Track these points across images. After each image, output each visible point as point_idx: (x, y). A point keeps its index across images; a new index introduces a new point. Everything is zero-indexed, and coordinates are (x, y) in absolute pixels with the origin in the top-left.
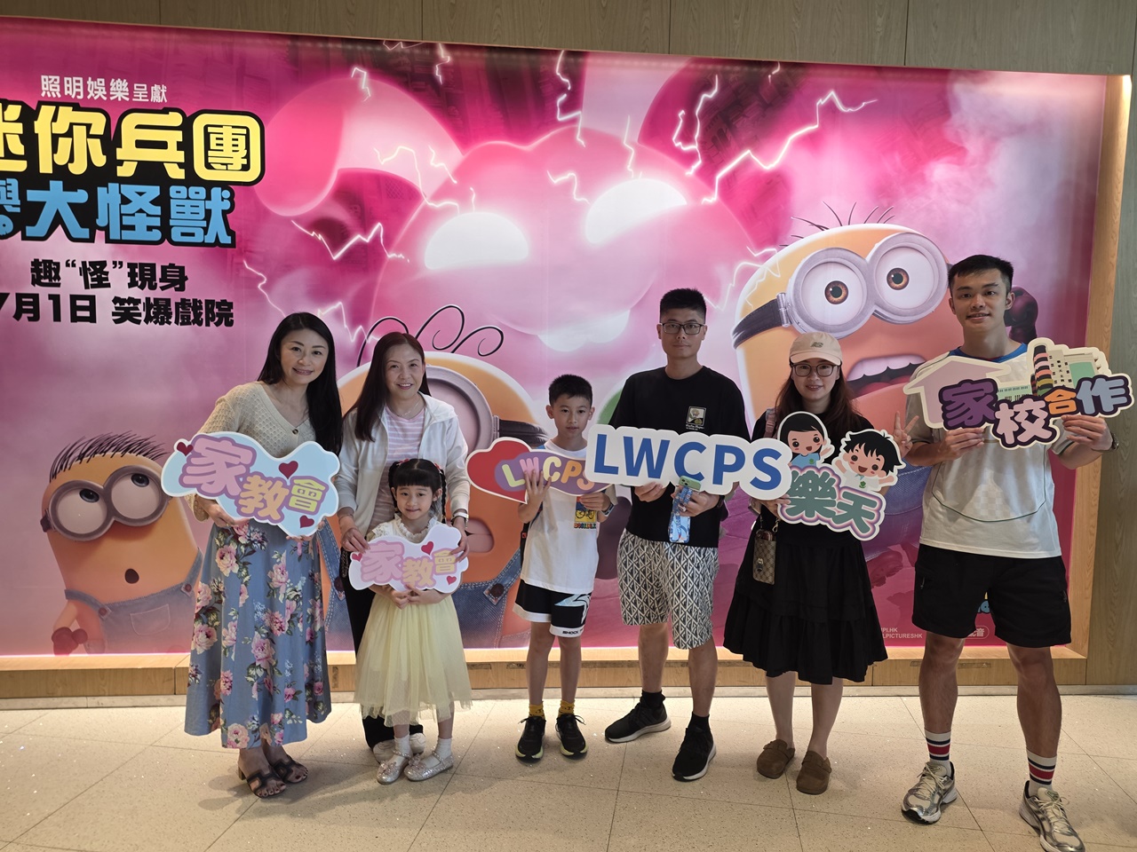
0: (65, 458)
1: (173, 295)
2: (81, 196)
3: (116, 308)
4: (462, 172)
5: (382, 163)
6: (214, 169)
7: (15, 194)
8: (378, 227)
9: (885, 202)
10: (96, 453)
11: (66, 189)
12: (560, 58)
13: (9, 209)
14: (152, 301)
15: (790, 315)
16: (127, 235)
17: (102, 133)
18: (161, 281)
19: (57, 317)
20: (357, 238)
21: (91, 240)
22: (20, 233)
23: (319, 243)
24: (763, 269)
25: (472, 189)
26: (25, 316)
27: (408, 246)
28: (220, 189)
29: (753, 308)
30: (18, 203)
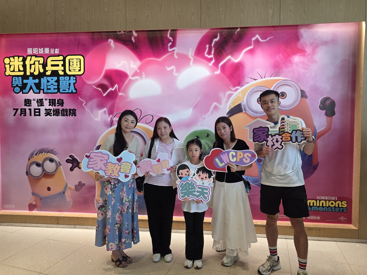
0: (32, 154)
1: (60, 108)
2: (37, 81)
3: (46, 112)
4: (140, 68)
5: (117, 67)
6: (71, 71)
7: (21, 81)
8: (116, 86)
9: (277, 70)
10: (40, 153)
11: (33, 79)
12: (169, 32)
13: (19, 85)
14: (55, 110)
15: (245, 108)
16: (49, 91)
17: (42, 63)
18: (57, 104)
19: (31, 115)
20: (110, 89)
21: (39, 93)
22: (21, 92)
23: (100, 91)
24: (235, 94)
25: (143, 73)
26: (22, 115)
27: (124, 91)
28: (73, 77)
29: (233, 107)
30: (21, 83)
